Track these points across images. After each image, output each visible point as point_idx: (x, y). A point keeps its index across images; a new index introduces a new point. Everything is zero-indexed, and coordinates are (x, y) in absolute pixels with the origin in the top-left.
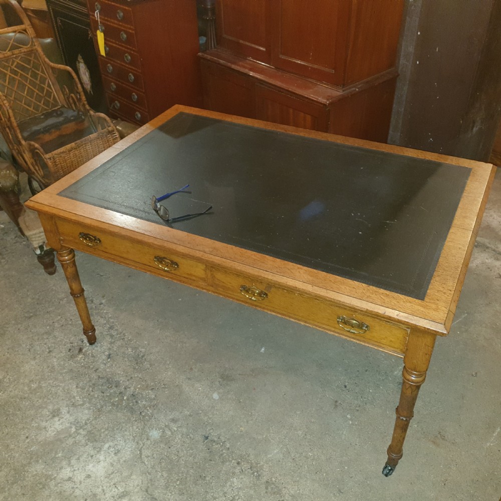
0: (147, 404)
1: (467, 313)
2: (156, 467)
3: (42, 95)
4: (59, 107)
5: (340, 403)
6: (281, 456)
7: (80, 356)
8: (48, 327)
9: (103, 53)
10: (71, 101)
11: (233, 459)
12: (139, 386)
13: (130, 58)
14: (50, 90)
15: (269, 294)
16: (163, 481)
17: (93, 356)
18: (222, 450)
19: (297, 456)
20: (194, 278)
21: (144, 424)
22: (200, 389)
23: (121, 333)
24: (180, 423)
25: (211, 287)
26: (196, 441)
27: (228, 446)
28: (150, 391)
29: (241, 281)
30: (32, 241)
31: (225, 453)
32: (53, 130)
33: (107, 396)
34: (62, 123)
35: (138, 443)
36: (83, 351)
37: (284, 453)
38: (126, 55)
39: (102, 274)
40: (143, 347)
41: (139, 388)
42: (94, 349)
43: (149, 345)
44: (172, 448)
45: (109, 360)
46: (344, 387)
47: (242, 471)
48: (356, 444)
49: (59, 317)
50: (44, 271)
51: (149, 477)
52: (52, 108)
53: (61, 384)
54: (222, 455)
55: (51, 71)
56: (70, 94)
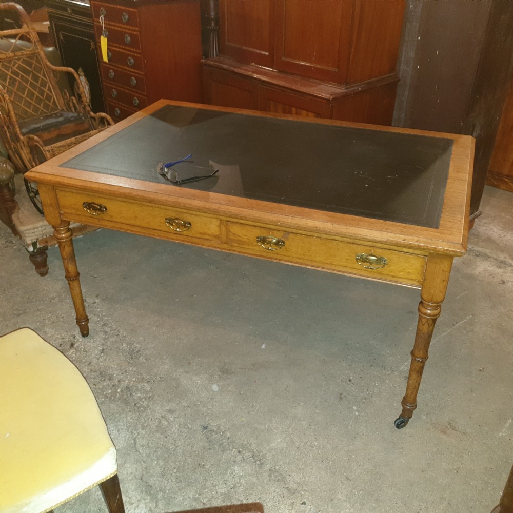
0: (142, 396)
1: (471, 315)
2: (152, 455)
3: (41, 97)
4: (58, 111)
5: (345, 396)
6: (285, 445)
7: (72, 351)
8: (38, 324)
9: (105, 59)
10: (71, 105)
11: (234, 448)
12: (134, 379)
13: (133, 61)
14: (51, 94)
15: (286, 242)
16: (159, 469)
17: (85, 351)
18: (222, 440)
19: (302, 445)
20: (207, 237)
21: (139, 414)
22: (199, 382)
23: (115, 330)
24: (177, 413)
25: (225, 245)
26: (195, 431)
27: (228, 435)
28: (145, 384)
29: (258, 232)
30: (26, 237)
31: (225, 442)
32: (53, 129)
33: (99, 388)
34: (61, 123)
35: (132, 432)
36: (75, 346)
37: (287, 443)
38: (129, 58)
39: (96, 276)
40: (139, 343)
41: (134, 381)
42: (86, 344)
43: (144, 340)
44: (169, 437)
45: (102, 354)
46: (348, 381)
47: (244, 459)
48: (363, 434)
49: (50, 315)
50: (35, 272)
51: (144, 465)
52: (50, 112)
54: (222, 444)
55: (52, 75)
56: (70, 98)
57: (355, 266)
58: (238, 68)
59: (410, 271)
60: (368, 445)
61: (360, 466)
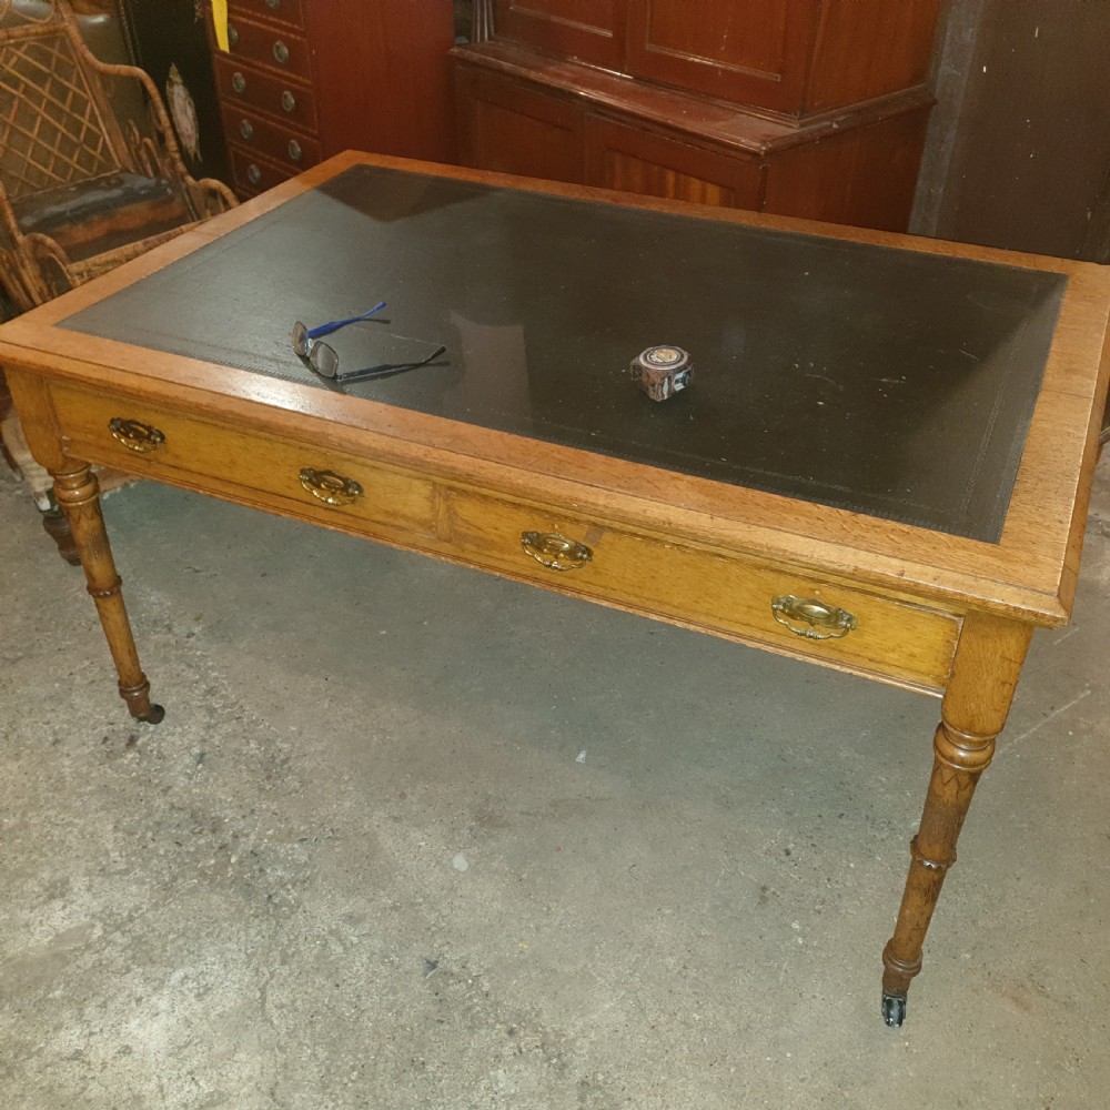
0: (288, 876)
1: (1089, 688)
2: (301, 1033)
3: (74, 138)
4: (115, 172)
5: (774, 893)
6: (622, 1017)
7: (130, 756)
8: (57, 685)
9: (224, 45)
10: (144, 156)
11: (498, 1021)
12: (271, 832)
13: (286, 51)
14: (96, 130)
15: (596, 552)
16: (316, 1070)
17: (161, 757)
18: (471, 998)
19: (663, 1019)
20: (402, 523)
21: (278, 923)
22: (423, 844)
23: (234, 704)
24: (368, 925)
25: (447, 544)
26: (406, 973)
27: (486, 986)
28: (296, 846)
29: (524, 521)
30: (31, 477)
31: (477, 1004)
32: (96, 218)
33: (188, 852)
34: (116, 203)
35: (257, 970)
36: (139, 742)
37: (628, 1012)
38: (278, 43)
39: (197, 568)
40: (286, 740)
41: (270, 838)
43: (300, 734)
44: (342, 987)
45: (200, 766)
46: (783, 853)
47: (521, 1052)
48: (814, 997)
49: (87, 663)
50: (59, 555)
51: (281, 1058)
52: (96, 174)
53: (76, 821)
54: (469, 1009)
55: (99, 85)
56: (141, 140)
57: (771, 624)
58: (538, 69)
59: (917, 651)
60: (826, 1025)
61: (802, 1080)
